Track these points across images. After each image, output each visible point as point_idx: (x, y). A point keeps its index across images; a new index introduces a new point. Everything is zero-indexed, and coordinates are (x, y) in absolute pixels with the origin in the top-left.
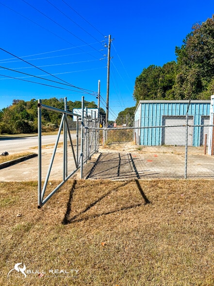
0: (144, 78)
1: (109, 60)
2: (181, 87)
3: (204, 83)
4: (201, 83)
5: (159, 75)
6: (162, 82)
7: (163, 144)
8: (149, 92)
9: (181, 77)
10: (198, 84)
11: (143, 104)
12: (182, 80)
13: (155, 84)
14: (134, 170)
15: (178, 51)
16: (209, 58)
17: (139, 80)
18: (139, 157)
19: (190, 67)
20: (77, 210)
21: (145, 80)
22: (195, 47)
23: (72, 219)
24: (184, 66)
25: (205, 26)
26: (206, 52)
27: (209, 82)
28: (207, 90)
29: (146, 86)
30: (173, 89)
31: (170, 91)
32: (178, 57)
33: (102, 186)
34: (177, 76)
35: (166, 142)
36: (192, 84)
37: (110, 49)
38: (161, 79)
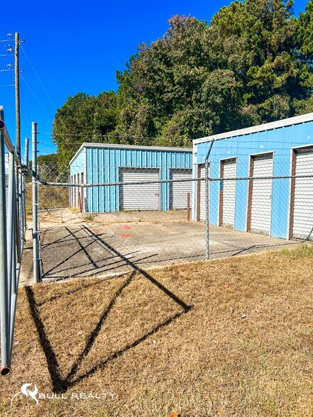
0: (70, 111)
1: (18, 75)
2: (129, 128)
3: (157, 125)
4: (153, 125)
5: (93, 109)
6: (98, 119)
7: (121, 208)
8: (79, 132)
9: (128, 115)
10: (149, 126)
11: (88, 148)
12: (129, 119)
13: (89, 120)
14: (115, 254)
15: (120, 78)
16: (162, 93)
17: (63, 113)
18: (104, 232)
19: (138, 101)
20: (71, 353)
21: (71, 113)
22: (144, 74)
23: (70, 375)
24: (130, 99)
25: (156, 48)
26: (158, 84)
27: (163, 124)
28: (161, 134)
29: (74, 122)
30: (117, 131)
31: (112, 133)
32: (120, 85)
33: (89, 292)
34: (122, 113)
35: (126, 206)
36: (143, 126)
37: (18, 55)
38: (96, 114)
